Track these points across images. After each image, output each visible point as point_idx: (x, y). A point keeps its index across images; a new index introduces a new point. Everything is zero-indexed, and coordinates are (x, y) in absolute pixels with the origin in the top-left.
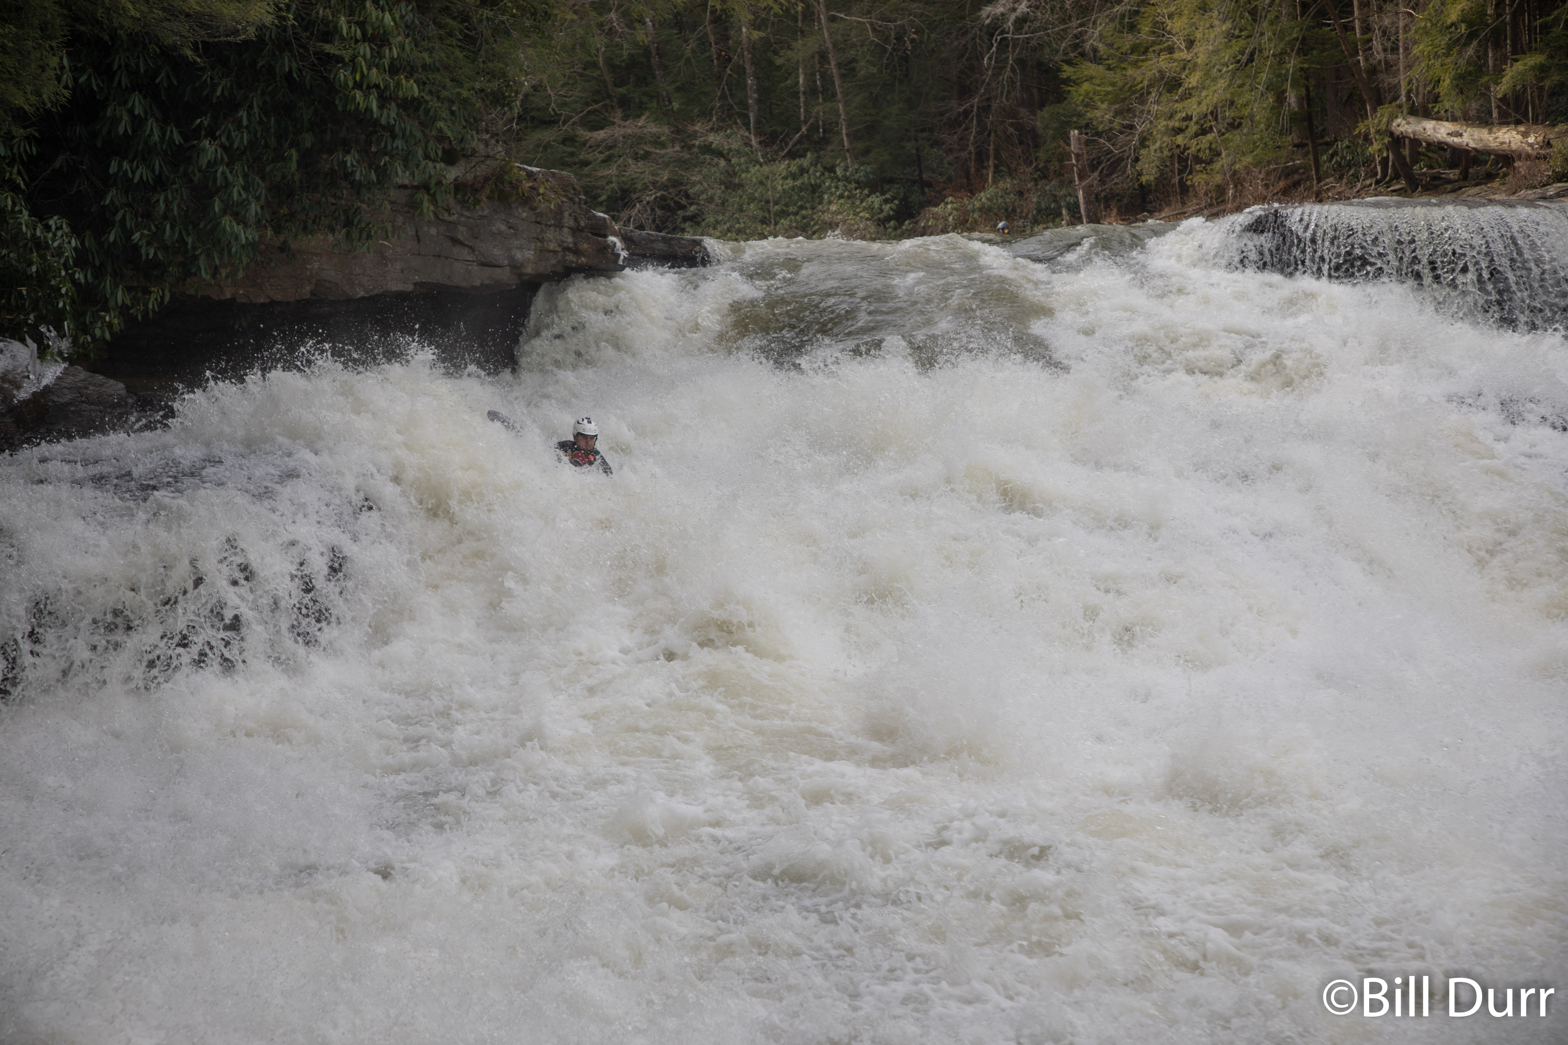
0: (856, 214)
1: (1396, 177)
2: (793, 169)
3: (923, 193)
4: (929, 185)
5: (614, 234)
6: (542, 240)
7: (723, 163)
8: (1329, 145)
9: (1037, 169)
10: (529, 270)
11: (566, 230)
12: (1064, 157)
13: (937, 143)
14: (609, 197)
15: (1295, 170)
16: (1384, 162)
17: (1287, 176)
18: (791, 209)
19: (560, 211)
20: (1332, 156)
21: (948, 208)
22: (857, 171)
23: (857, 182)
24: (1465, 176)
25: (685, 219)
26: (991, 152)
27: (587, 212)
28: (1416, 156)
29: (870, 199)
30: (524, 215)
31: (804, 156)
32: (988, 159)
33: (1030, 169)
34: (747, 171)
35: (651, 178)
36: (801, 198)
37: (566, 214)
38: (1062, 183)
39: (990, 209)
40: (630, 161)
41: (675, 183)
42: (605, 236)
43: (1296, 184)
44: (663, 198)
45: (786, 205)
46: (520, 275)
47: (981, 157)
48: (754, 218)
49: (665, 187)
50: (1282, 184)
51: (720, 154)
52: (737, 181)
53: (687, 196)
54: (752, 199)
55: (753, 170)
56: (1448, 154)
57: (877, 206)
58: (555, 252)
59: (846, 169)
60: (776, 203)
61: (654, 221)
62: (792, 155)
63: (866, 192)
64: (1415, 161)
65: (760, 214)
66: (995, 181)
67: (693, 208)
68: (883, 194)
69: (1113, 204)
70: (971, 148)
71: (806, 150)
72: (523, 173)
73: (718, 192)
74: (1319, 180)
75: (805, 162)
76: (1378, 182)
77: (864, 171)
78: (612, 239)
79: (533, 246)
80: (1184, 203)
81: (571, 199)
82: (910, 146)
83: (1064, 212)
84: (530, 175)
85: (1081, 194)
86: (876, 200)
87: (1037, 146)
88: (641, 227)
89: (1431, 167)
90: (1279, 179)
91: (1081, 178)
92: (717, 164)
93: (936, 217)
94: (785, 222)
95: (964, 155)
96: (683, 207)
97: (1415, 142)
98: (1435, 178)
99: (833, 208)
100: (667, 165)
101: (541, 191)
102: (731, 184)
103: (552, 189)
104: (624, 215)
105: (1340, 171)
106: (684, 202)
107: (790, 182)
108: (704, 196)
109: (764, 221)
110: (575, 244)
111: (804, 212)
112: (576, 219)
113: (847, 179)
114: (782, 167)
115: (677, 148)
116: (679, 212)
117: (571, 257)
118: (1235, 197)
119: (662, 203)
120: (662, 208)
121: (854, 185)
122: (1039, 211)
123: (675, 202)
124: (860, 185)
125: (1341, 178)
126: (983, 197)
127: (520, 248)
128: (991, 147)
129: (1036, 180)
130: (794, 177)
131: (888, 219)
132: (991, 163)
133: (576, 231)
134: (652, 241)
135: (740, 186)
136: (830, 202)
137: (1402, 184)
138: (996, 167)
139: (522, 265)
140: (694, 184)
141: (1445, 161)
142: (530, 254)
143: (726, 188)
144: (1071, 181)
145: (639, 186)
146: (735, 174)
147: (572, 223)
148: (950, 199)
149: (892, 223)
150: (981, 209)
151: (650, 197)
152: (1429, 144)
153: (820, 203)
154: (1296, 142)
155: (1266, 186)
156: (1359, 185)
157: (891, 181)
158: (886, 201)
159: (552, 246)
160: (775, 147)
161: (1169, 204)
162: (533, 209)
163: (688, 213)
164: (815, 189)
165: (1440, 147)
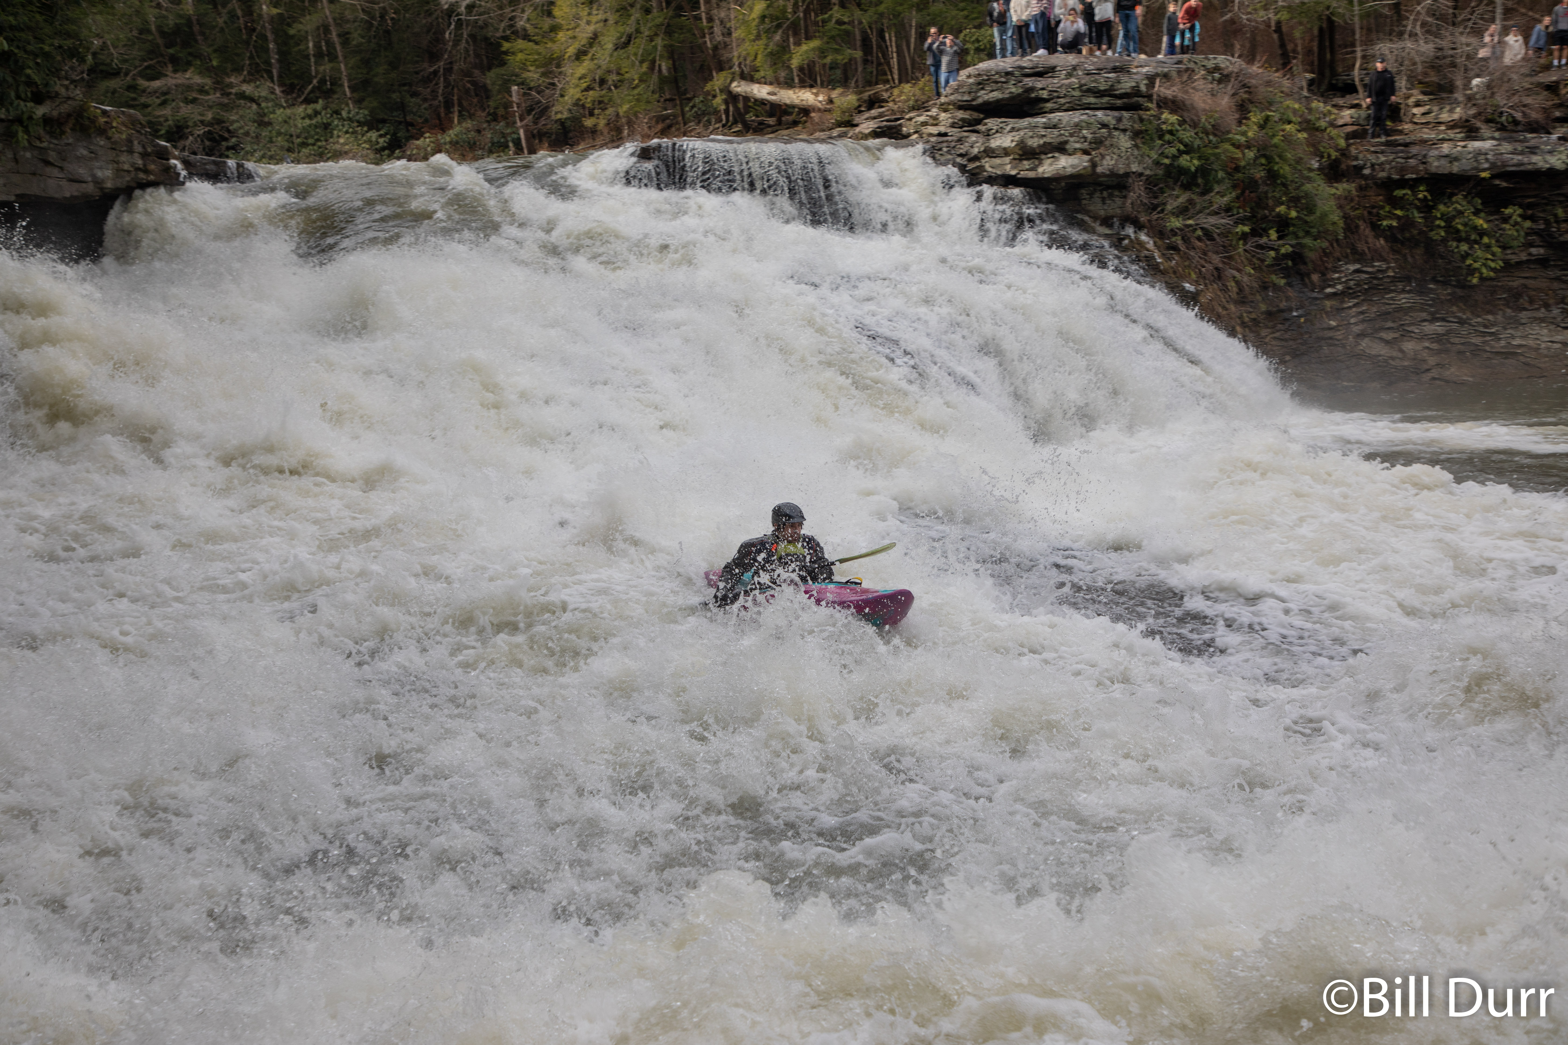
0: (359, 145)
1: (735, 122)
2: (309, 111)
3: (408, 131)
4: (412, 125)
5: (176, 158)
6: (117, 163)
7: (254, 106)
8: (690, 99)
9: (489, 114)
10: (109, 185)
11: (136, 155)
12: (507, 105)
13: (414, 94)
14: (168, 132)
15: (666, 117)
16: (727, 111)
17: (663, 121)
18: (311, 141)
19: (130, 141)
20: (693, 107)
21: (426, 141)
22: (358, 113)
23: (358, 122)
24: (780, 123)
25: (228, 148)
26: (456, 102)
27: (153, 141)
28: (747, 108)
29: (369, 134)
30: (102, 143)
31: (317, 102)
32: (453, 106)
33: (484, 114)
34: (274, 112)
35: (200, 118)
36: (317, 133)
37: (136, 143)
38: (507, 123)
39: (457, 143)
40: (182, 104)
41: (219, 121)
42: (168, 159)
43: (670, 127)
44: (209, 132)
45: (306, 138)
46: (102, 189)
47: (448, 105)
48: (282, 148)
49: (210, 124)
50: (660, 127)
51: (252, 100)
52: (266, 119)
53: (229, 131)
54: (279, 134)
55: (279, 112)
56: (768, 107)
57: (374, 139)
58: (128, 171)
59: (349, 112)
60: (298, 137)
61: (204, 149)
62: (308, 101)
63: (365, 129)
64: (747, 112)
65: (286, 145)
66: (459, 123)
67: (234, 140)
68: (378, 130)
69: (544, 139)
70: (441, 98)
71: (318, 98)
72: (98, 111)
73: (252, 128)
74: (685, 124)
75: (319, 106)
76: (724, 126)
77: (363, 114)
78: (173, 162)
79: (110, 166)
80: (594, 139)
81: (138, 132)
82: (394, 96)
83: (511, 144)
84: (104, 112)
85: (522, 132)
86: (373, 135)
87: (488, 97)
88: (195, 153)
89: (757, 116)
90: (657, 122)
91: (521, 120)
92: (250, 108)
93: (418, 148)
94: (305, 151)
95: (436, 103)
96: (226, 139)
97: (746, 99)
98: (761, 123)
99: (342, 141)
100: (210, 107)
101: (114, 124)
102: (262, 122)
103: (123, 124)
104: (181, 144)
105: (698, 118)
106: (226, 135)
107: (307, 122)
108: (241, 131)
109: (289, 150)
110: (145, 165)
111: (319, 144)
112: (144, 147)
113: (350, 119)
114: (300, 110)
115: (218, 95)
116: (223, 143)
117: (142, 175)
118: (629, 135)
119: (209, 135)
120: (209, 140)
121: (356, 124)
122: (493, 144)
123: (220, 136)
124: (360, 124)
125: (699, 122)
126: (452, 134)
127: (101, 168)
128: (455, 98)
129: (488, 122)
130: (310, 117)
131: (383, 149)
132: (456, 108)
133: (144, 155)
134: (205, 164)
135: (270, 124)
136: (339, 136)
137: (739, 127)
138: (460, 112)
139: (103, 181)
140: (234, 122)
141: (766, 112)
142: (108, 173)
143: (259, 125)
144: (515, 122)
145: (190, 124)
146: (265, 115)
147: (140, 149)
148: (427, 135)
149: (387, 152)
150: (450, 143)
151: (200, 131)
152: (756, 100)
153: (331, 137)
154: (668, 97)
155: (650, 128)
156: (711, 128)
157: (384, 121)
158: (381, 136)
159: (126, 167)
160: (294, 95)
161: (583, 139)
162: (109, 138)
163: (230, 144)
164: (326, 126)
165: (762, 102)
